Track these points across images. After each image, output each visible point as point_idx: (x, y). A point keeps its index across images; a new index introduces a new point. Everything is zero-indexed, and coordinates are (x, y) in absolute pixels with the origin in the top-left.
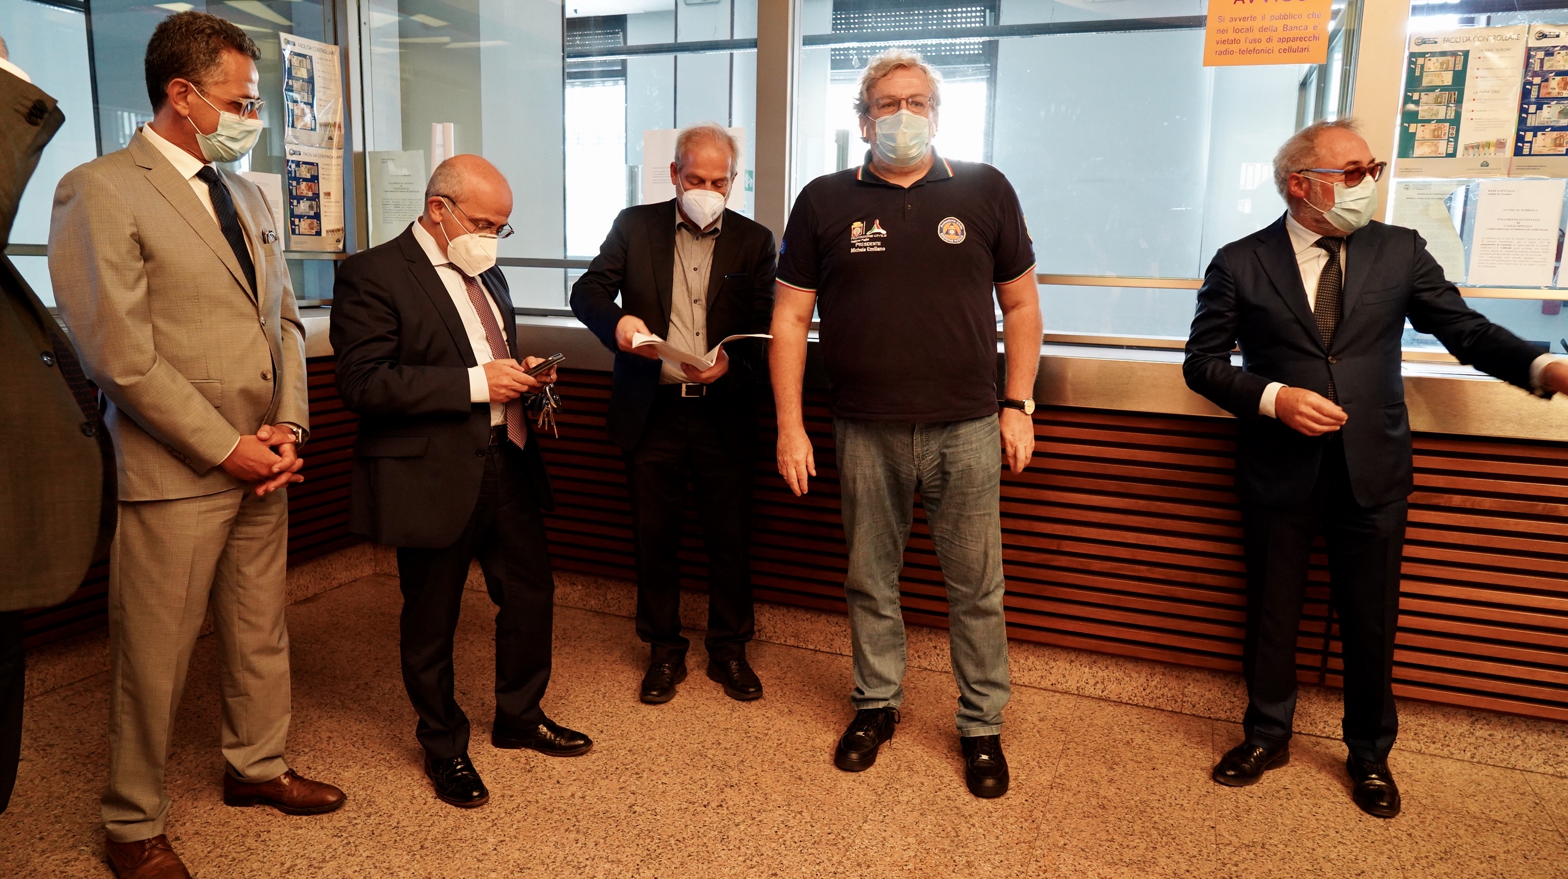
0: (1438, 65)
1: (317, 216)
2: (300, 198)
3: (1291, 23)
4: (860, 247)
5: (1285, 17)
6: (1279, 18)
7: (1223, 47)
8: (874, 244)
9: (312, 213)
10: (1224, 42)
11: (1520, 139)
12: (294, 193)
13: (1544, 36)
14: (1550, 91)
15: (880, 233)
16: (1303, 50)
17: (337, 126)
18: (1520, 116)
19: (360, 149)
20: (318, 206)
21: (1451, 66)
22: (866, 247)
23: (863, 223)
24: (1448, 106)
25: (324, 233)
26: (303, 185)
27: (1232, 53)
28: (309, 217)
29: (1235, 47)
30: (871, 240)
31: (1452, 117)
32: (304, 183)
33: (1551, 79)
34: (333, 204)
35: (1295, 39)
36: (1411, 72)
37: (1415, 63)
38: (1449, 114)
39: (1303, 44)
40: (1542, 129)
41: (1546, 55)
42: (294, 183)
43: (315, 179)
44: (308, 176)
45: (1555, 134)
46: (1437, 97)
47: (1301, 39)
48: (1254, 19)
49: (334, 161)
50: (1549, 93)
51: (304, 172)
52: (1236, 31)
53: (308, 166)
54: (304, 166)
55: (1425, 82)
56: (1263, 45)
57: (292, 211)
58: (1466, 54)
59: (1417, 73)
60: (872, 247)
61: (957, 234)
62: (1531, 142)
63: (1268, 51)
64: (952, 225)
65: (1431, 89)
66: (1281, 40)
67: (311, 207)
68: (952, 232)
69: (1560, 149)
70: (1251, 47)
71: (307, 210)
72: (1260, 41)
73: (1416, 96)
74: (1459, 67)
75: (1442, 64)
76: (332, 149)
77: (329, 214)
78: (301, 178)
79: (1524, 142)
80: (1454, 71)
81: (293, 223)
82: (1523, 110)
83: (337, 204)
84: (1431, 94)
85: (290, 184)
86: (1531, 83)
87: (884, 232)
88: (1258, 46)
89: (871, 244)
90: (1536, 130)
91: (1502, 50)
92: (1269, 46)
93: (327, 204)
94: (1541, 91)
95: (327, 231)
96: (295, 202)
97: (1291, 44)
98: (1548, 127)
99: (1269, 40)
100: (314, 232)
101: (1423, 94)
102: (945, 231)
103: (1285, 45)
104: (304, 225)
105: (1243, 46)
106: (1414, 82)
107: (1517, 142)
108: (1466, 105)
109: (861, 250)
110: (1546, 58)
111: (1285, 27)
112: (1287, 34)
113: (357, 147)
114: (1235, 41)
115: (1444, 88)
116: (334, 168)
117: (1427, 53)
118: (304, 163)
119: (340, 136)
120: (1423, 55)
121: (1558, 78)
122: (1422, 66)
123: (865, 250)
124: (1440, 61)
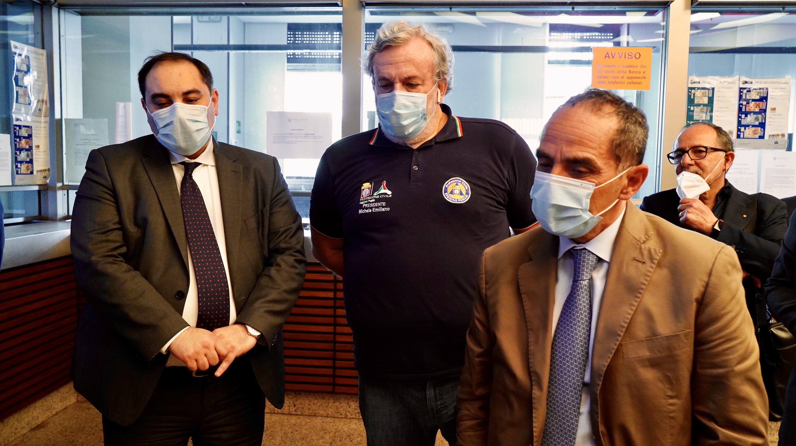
0: (701, 94)
1: (31, 162)
2: (21, 150)
3: (632, 69)
4: (367, 208)
5: (630, 66)
6: (627, 67)
7: (600, 80)
8: (379, 204)
9: (28, 160)
10: (600, 77)
11: (739, 130)
12: (18, 147)
13: (746, 82)
14: (750, 108)
15: (386, 194)
16: (639, 83)
17: (44, 102)
18: (738, 120)
19: (59, 117)
20: (32, 155)
21: (707, 95)
22: (371, 208)
23: (371, 184)
24: (706, 114)
25: (35, 173)
26: (23, 141)
27: (605, 83)
28: (27, 162)
29: (606, 80)
30: (377, 200)
31: (709, 119)
32: (24, 140)
33: (750, 103)
34: (42, 153)
35: (635, 78)
36: (689, 96)
37: (691, 92)
38: (707, 117)
39: (638, 80)
40: (748, 126)
41: (747, 91)
42: (18, 140)
43: (30, 136)
44: (26, 135)
45: (754, 129)
46: (702, 109)
47: (638, 78)
48: (614, 66)
49: (43, 125)
50: (750, 109)
51: (24, 133)
52: (606, 72)
53: (26, 128)
54: (24, 128)
55: (696, 102)
56: (620, 80)
57: (16, 158)
58: (713, 89)
59: (692, 97)
60: (377, 207)
61: (461, 194)
62: (744, 132)
63: (622, 83)
64: (457, 185)
65: (699, 105)
66: (629, 78)
67: (28, 156)
68: (457, 192)
69: (756, 135)
70: (614, 80)
71: (26, 158)
72: (618, 78)
73: (692, 108)
74: (711, 95)
75: (703, 94)
76: (41, 117)
77: (39, 160)
78: (22, 136)
79: (740, 132)
80: (708, 97)
81: (17, 167)
82: (739, 117)
83: (45, 153)
84: (699, 107)
85: (15, 141)
86: (742, 104)
87: (389, 192)
88: (617, 80)
89: (376, 205)
90: (746, 126)
91: (728, 88)
92: (623, 80)
93: (37, 153)
94: (747, 108)
95: (37, 171)
96: (18, 153)
97: (633, 80)
98: (750, 125)
99: (623, 77)
100: (29, 172)
101: (695, 107)
102: (449, 190)
103: (630, 80)
104: (23, 168)
105: (610, 80)
106: (691, 101)
107: (738, 132)
108: (714, 114)
109: (367, 211)
110: (747, 93)
111: (630, 72)
112: (631, 75)
113: (57, 116)
114: (605, 77)
115: (704, 105)
116: (42, 129)
117: (696, 88)
118: (24, 126)
119: (46, 108)
120: (694, 88)
121: (753, 103)
122: (694, 94)
123: (370, 211)
124: (702, 92)
